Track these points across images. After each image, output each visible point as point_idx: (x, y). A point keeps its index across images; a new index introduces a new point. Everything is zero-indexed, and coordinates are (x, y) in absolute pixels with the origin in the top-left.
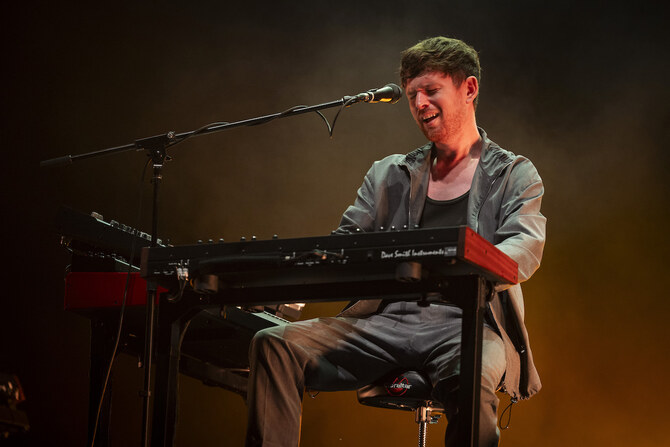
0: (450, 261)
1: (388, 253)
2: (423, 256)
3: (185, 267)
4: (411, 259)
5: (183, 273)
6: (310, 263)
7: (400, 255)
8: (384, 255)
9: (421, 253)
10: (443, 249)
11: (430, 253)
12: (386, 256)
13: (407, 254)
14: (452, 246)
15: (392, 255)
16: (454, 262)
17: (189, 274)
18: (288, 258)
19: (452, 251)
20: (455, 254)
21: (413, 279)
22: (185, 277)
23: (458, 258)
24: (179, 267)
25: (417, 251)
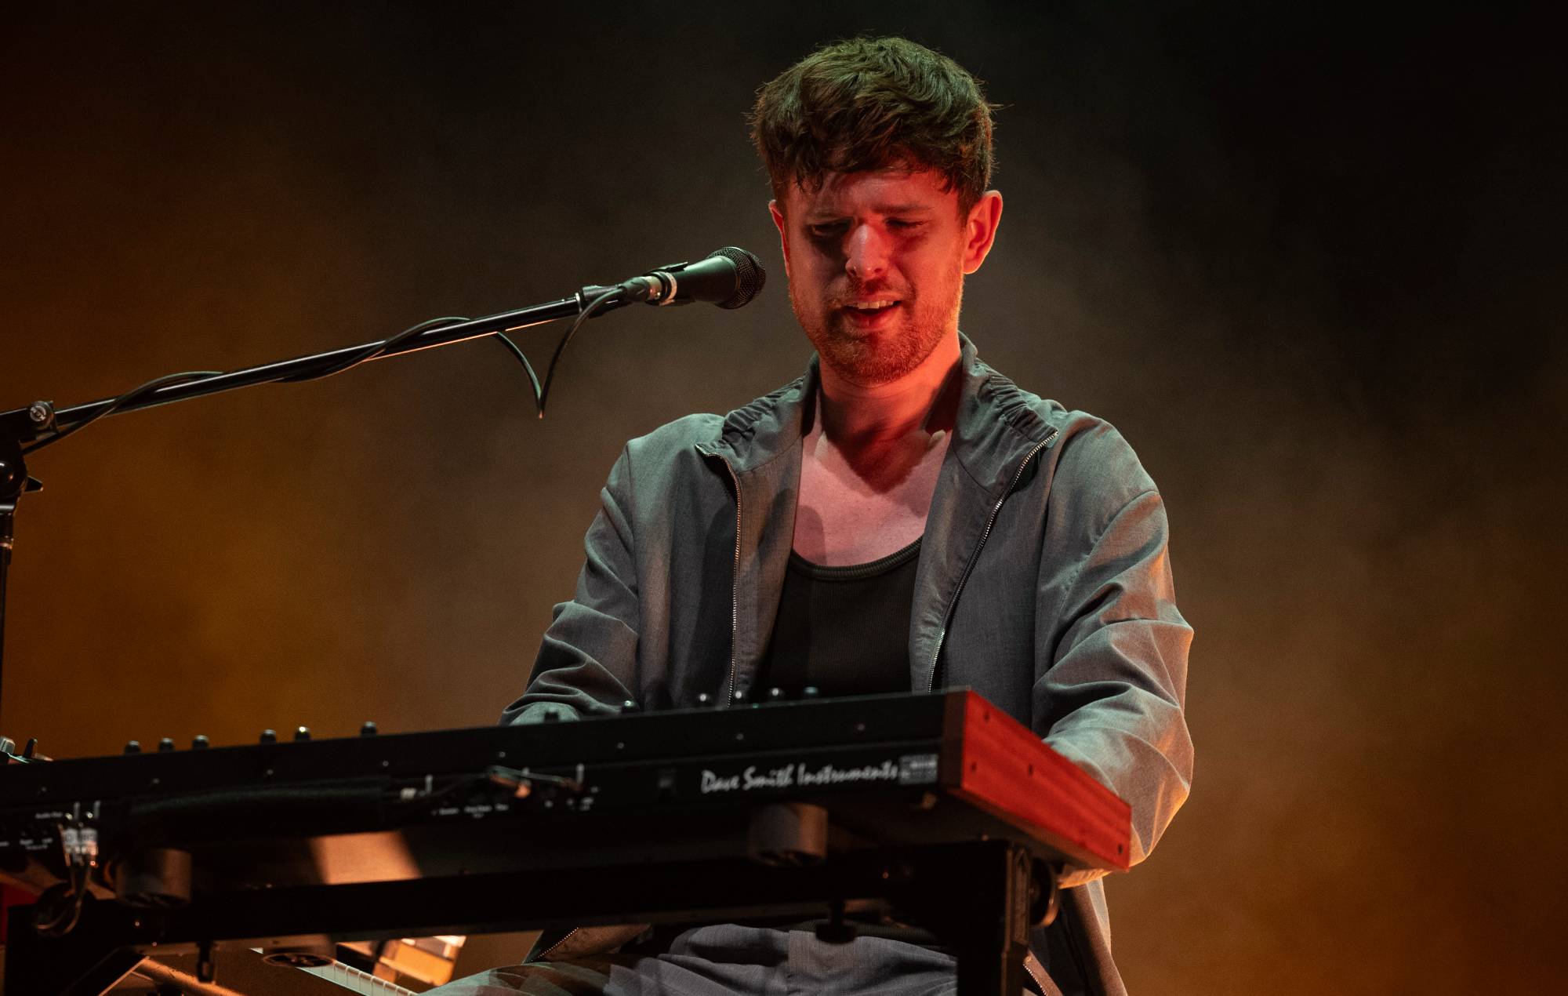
0: (920, 800)
1: (722, 775)
2: (831, 787)
3: (89, 824)
4: (796, 794)
5: (83, 844)
6: (478, 810)
7: (761, 781)
8: (712, 783)
9: (827, 775)
10: (896, 762)
11: (855, 774)
12: (718, 785)
13: (783, 778)
14: (924, 751)
15: (734, 783)
16: (929, 802)
17: (100, 846)
18: (408, 793)
19: (923, 767)
20: (932, 776)
21: (802, 856)
22: (86, 857)
23: (945, 787)
24: (67, 824)
25: (813, 769)
